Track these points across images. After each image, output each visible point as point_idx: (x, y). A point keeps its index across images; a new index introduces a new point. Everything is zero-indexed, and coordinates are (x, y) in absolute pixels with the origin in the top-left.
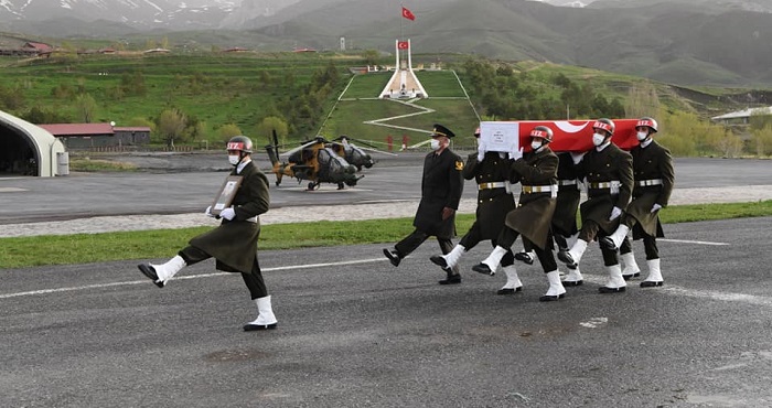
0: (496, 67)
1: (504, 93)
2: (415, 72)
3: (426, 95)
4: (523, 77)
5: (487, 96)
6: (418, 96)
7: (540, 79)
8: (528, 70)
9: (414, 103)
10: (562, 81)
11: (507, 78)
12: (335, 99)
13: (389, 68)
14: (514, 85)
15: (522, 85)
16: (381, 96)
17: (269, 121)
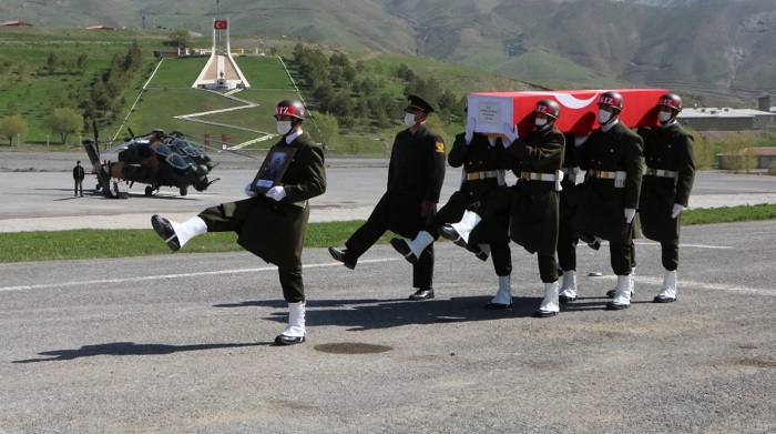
0: (328, 54)
1: (338, 86)
2: (234, 58)
3: (247, 85)
4: (360, 67)
5: (320, 89)
6: (238, 86)
7: (379, 70)
8: (364, 58)
9: (235, 95)
10: (404, 74)
11: (341, 68)
12: (139, 88)
13: (203, 52)
14: (349, 76)
15: (360, 77)
16: (195, 86)
17: (59, 113)
